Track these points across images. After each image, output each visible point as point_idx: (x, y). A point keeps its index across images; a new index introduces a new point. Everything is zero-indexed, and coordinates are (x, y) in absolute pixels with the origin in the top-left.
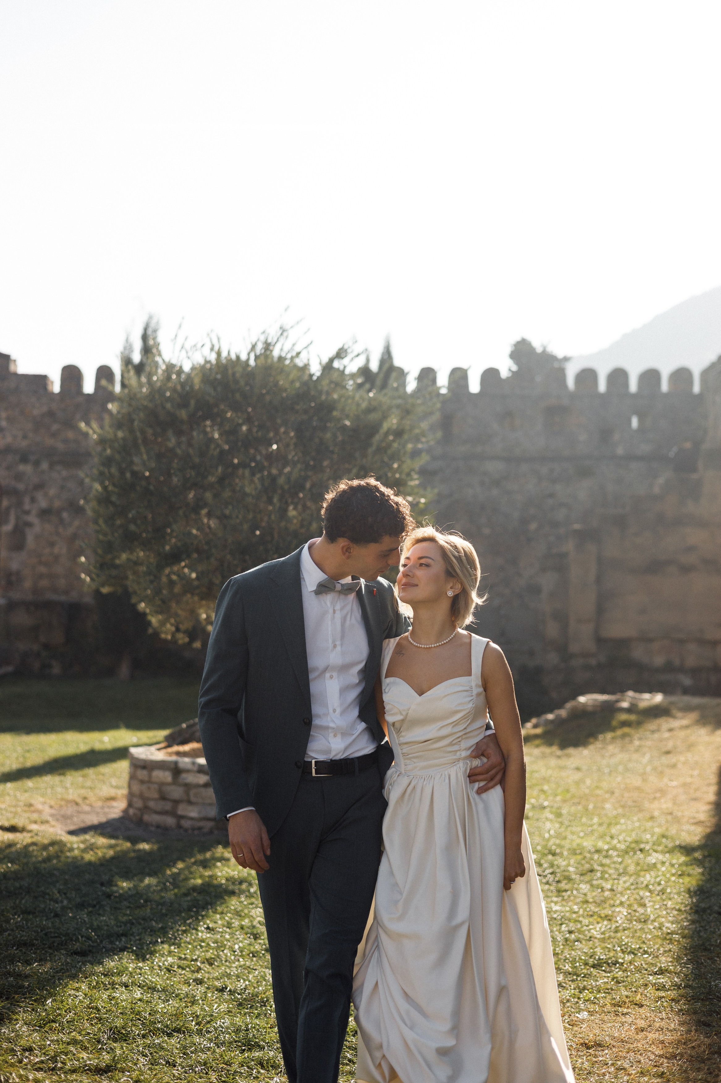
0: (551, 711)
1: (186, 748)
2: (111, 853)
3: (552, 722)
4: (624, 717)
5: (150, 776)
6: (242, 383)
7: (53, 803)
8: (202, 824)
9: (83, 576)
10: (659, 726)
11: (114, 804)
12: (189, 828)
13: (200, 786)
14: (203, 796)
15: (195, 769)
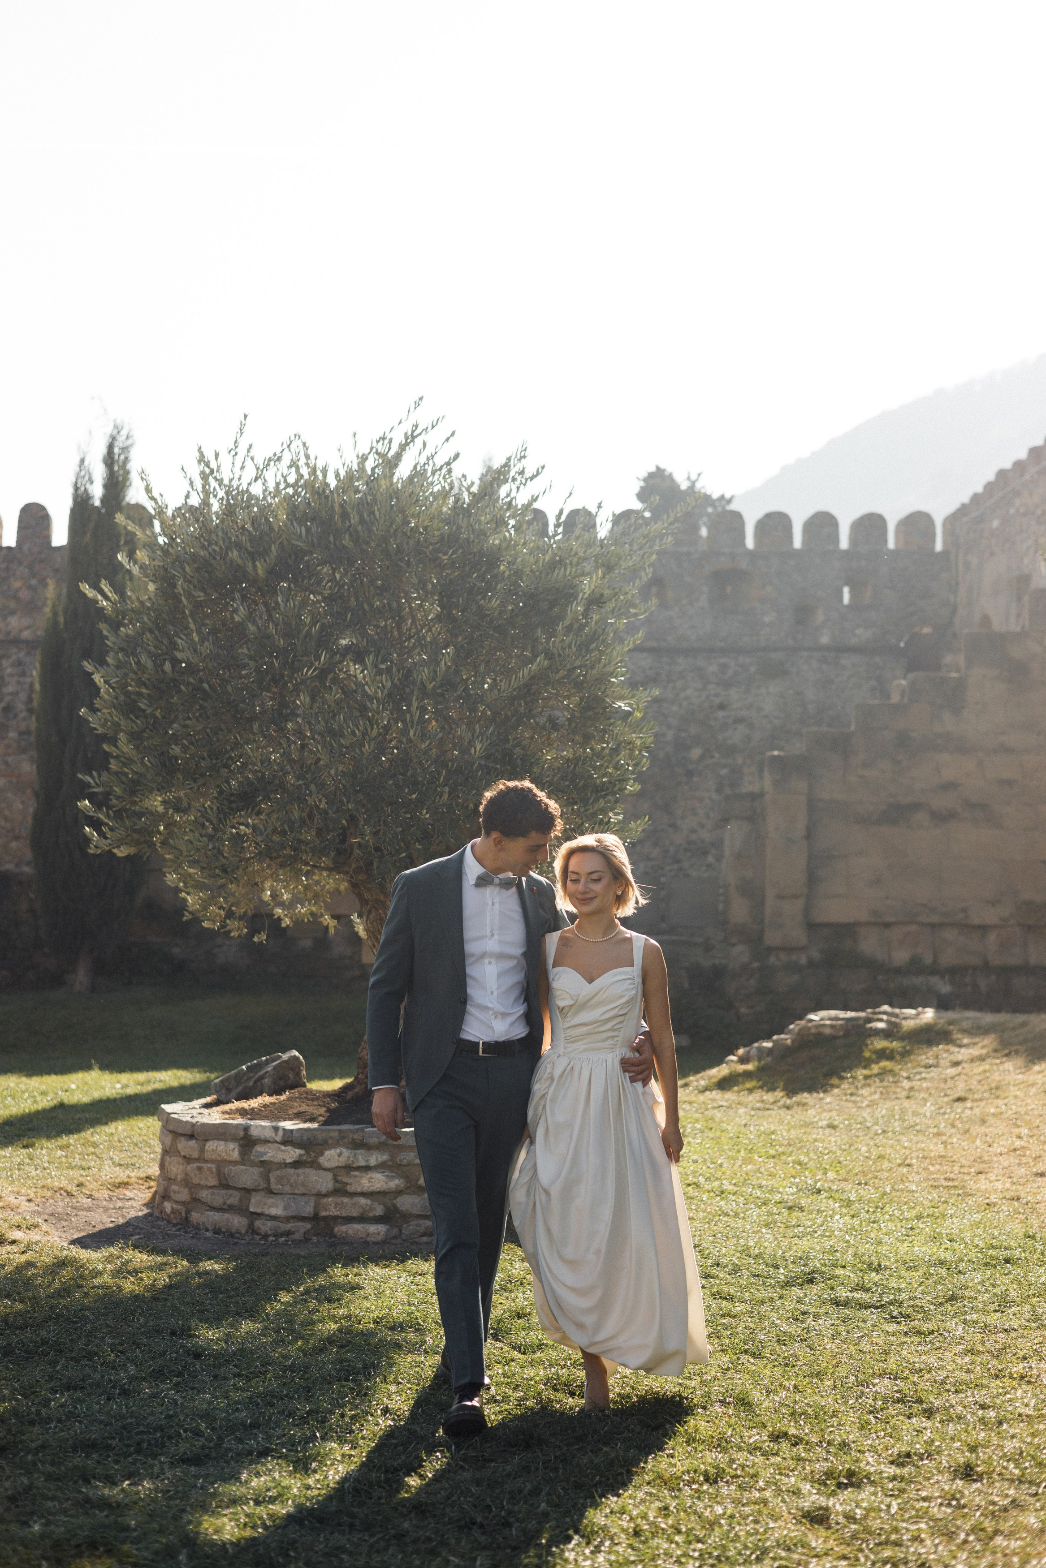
0: (768, 1037)
1: (254, 1103)
2: (163, 1279)
3: (770, 1051)
4: (880, 1044)
5: (202, 1150)
6: (355, 519)
7: (32, 1195)
8: (289, 1226)
9: (87, 828)
10: (937, 1057)
11: (129, 1194)
12: (270, 1232)
13: (286, 1165)
14: (292, 1181)
15: (278, 1139)
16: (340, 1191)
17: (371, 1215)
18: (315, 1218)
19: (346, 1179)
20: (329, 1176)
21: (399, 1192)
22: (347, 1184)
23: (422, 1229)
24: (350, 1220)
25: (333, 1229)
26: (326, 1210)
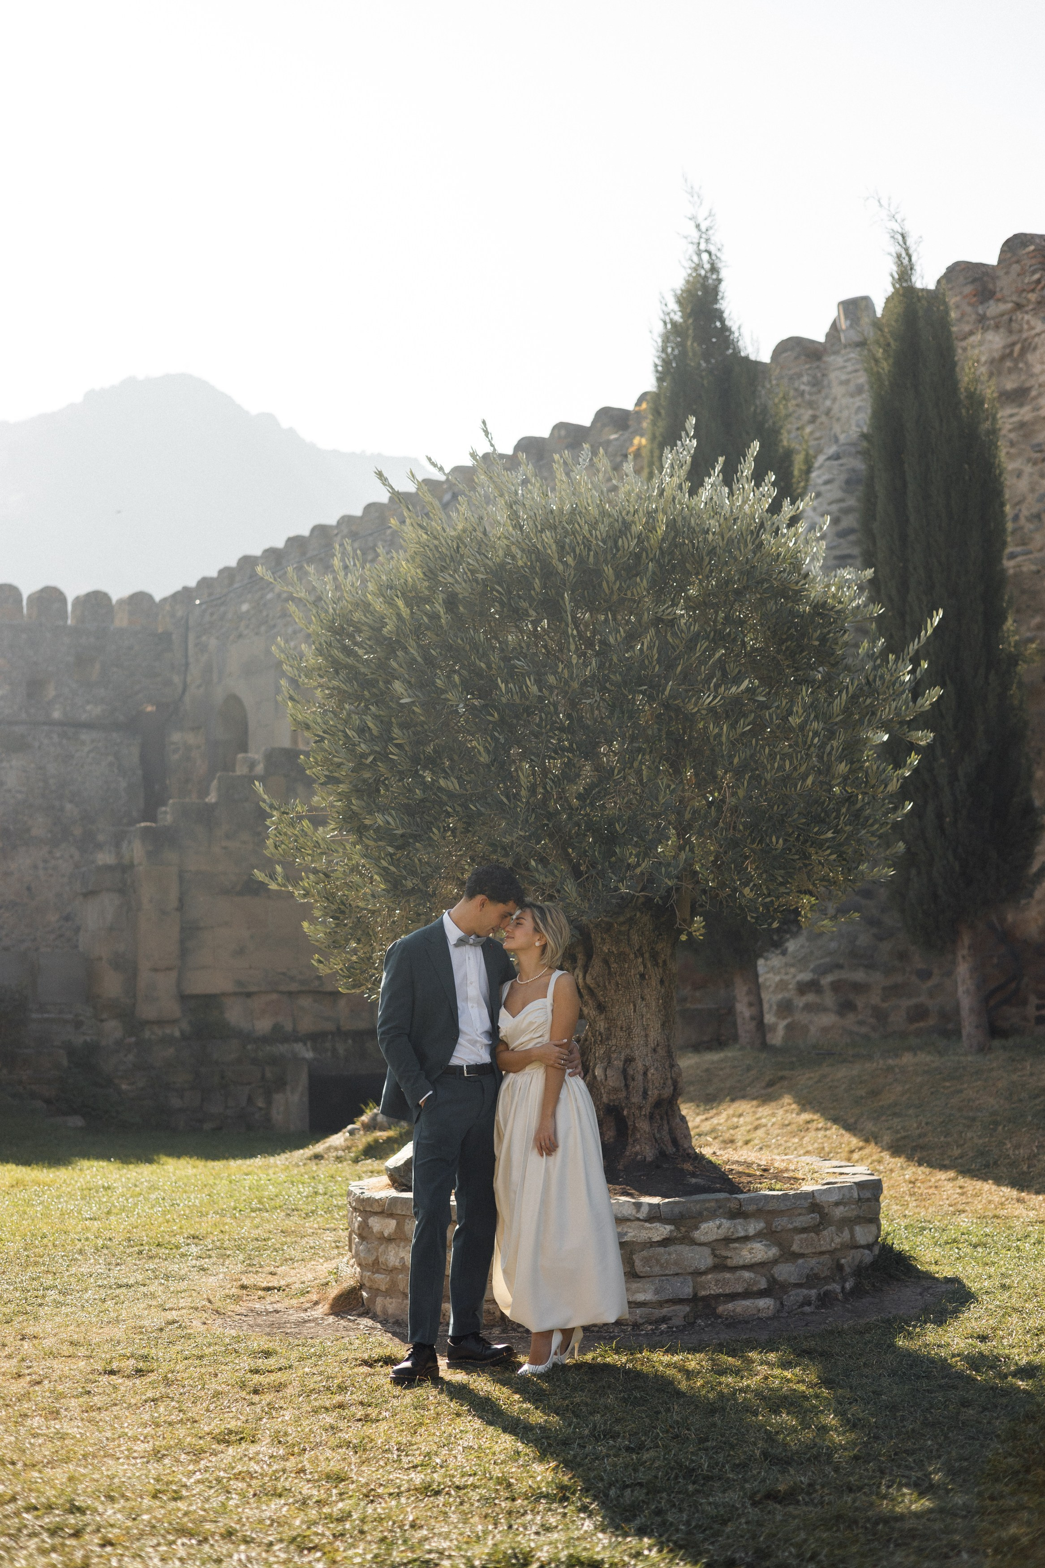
12: (641, 1321)
13: (651, 1244)
14: (662, 1261)
15: (641, 1216)
16: (721, 1266)
17: (755, 1289)
18: (694, 1299)
19: (725, 1253)
20: (707, 1251)
21: (775, 1262)
22: (727, 1257)
23: (800, 1299)
24: (733, 1297)
25: (715, 1309)
26: (705, 1289)
